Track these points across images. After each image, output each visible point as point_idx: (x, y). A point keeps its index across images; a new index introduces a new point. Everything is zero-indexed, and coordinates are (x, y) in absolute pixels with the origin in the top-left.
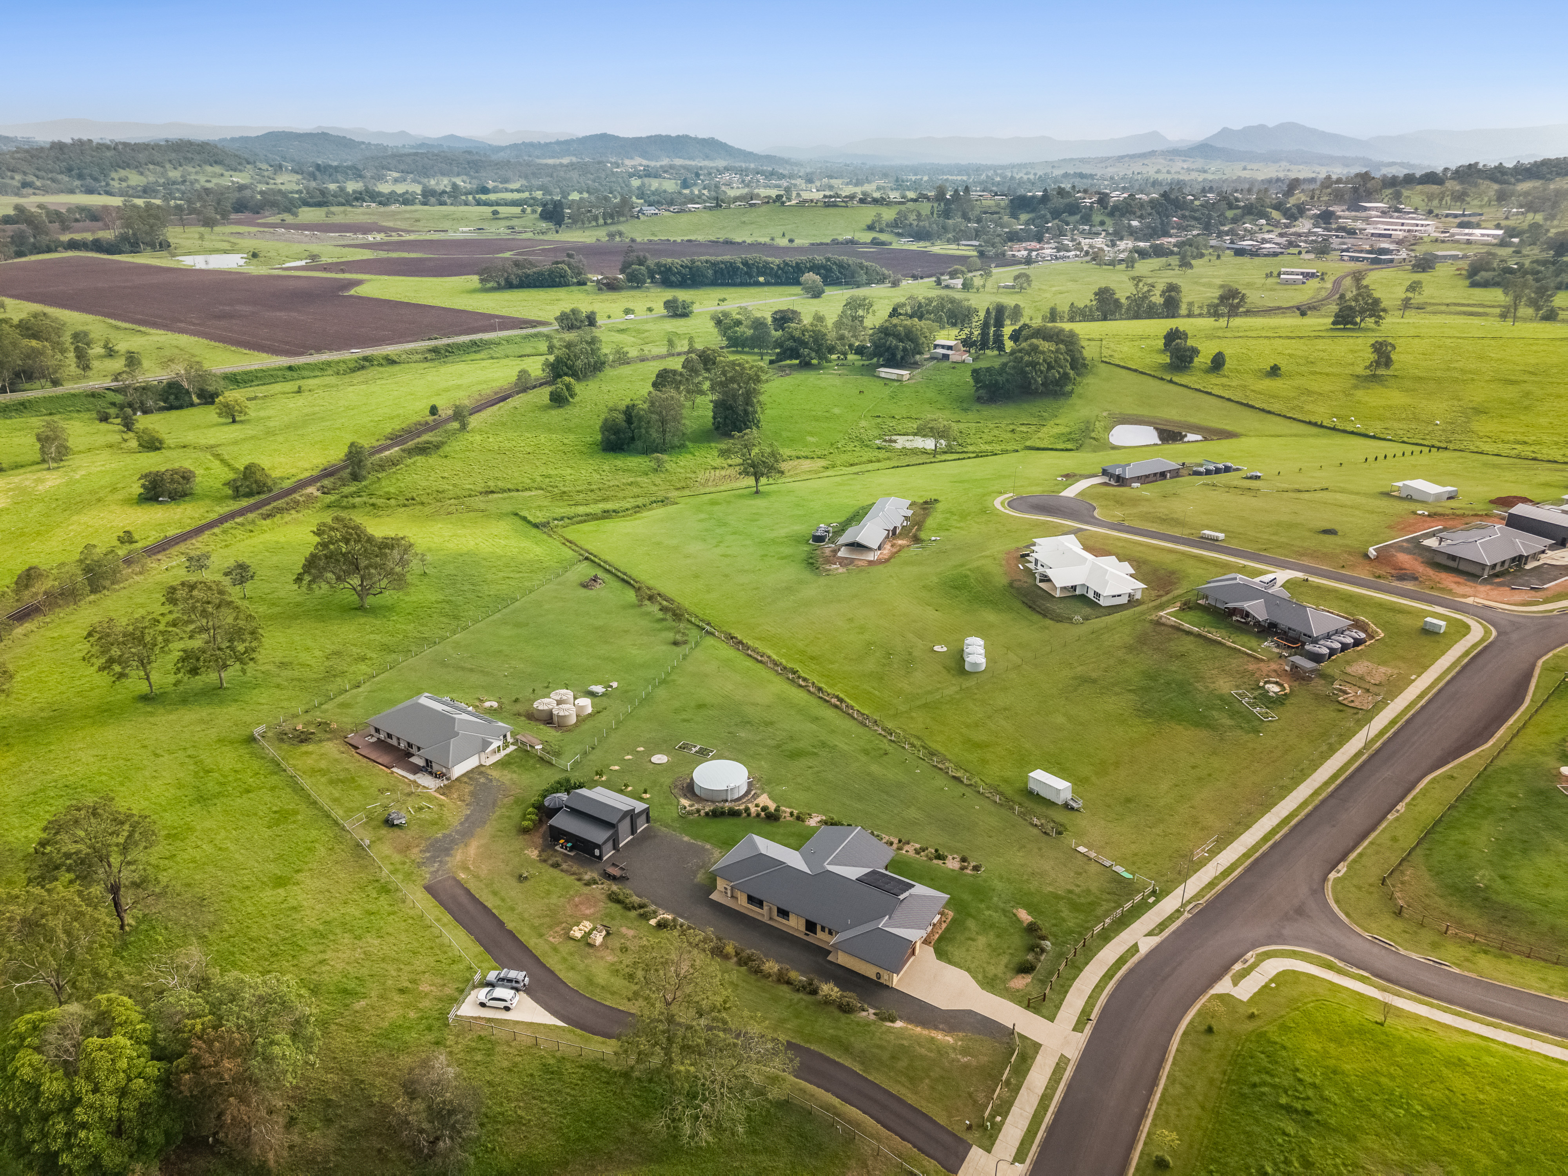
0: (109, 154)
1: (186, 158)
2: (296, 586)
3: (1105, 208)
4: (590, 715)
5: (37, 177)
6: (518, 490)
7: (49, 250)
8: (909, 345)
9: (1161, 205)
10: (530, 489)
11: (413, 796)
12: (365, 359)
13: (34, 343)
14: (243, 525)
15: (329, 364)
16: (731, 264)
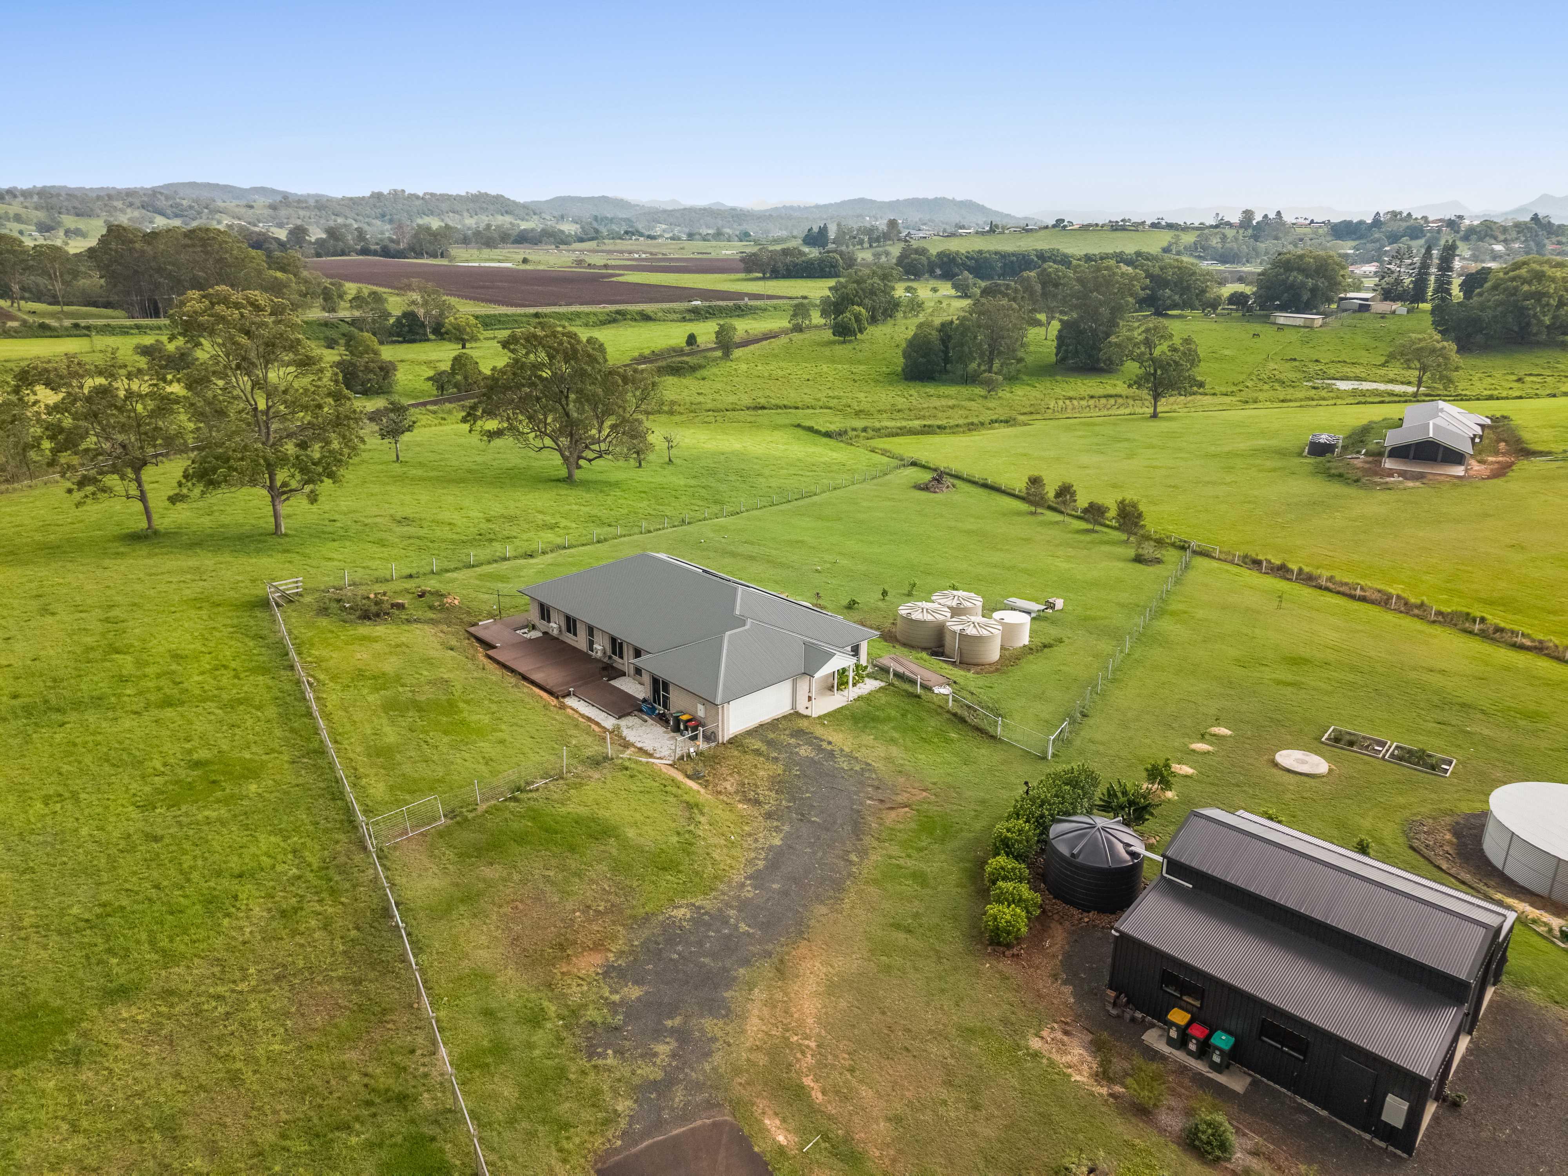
0: (417, 203)
1: (481, 208)
2: (466, 427)
3: (1457, 232)
4: (1029, 650)
5: (356, 220)
6: (797, 408)
7: (343, 254)
8: (1321, 283)
9: (1530, 229)
10: (813, 408)
11: (607, 769)
12: (618, 312)
13: (279, 274)
14: (435, 412)
15: (578, 315)
16: (1024, 256)
